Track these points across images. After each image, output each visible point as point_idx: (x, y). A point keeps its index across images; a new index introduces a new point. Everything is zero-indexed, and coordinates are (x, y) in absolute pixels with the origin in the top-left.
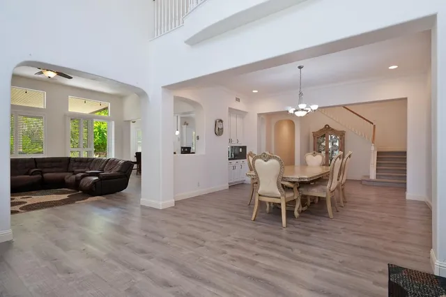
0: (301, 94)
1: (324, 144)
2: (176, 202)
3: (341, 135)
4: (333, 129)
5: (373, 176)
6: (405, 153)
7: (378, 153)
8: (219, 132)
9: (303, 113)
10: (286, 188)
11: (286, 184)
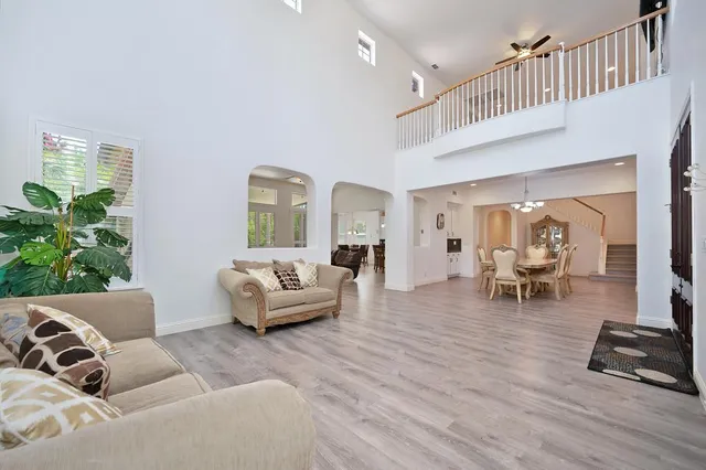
0: (526, 192)
1: (544, 236)
2: (416, 287)
3: (565, 227)
4: (555, 221)
5: (602, 270)
6: (635, 246)
7: (608, 246)
8: (440, 226)
9: (529, 210)
10: (521, 274)
11: (521, 269)
